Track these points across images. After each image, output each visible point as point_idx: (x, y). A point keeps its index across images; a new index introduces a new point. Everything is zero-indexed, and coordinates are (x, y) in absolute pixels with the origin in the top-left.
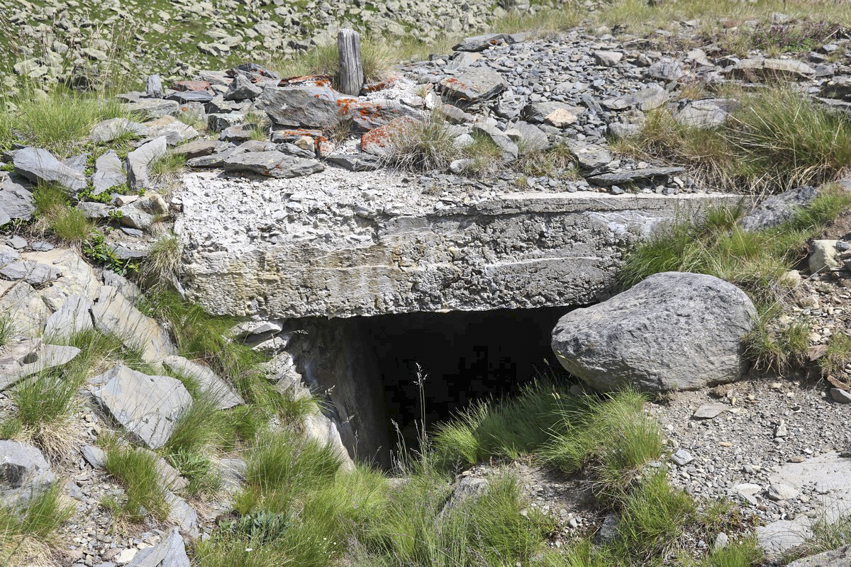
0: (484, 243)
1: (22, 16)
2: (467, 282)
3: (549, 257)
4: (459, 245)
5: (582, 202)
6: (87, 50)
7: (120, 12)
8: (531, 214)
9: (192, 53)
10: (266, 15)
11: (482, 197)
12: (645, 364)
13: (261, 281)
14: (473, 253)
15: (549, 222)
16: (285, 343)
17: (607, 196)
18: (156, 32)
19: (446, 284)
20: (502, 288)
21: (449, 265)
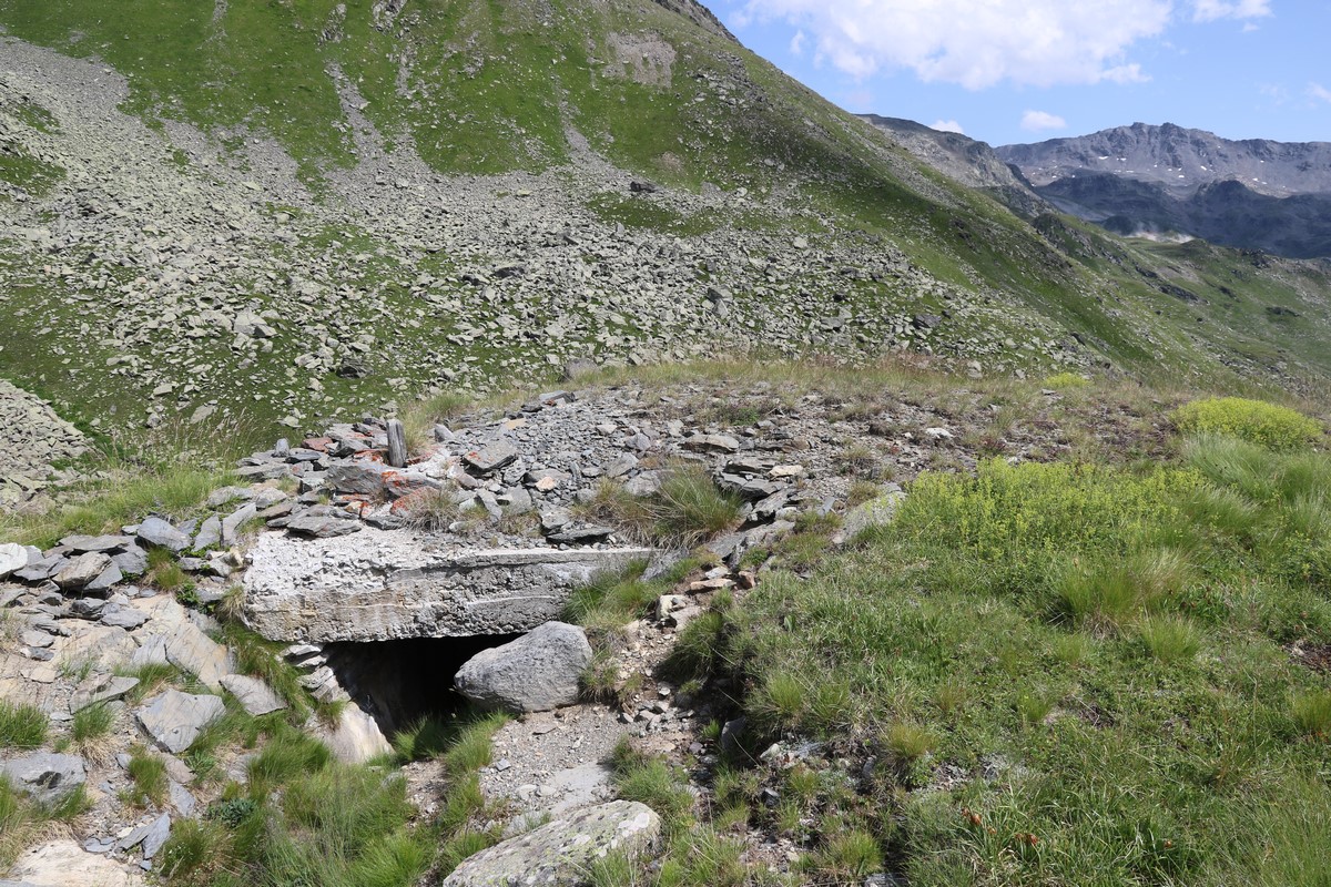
0: (466, 587)
1: (304, 318)
2: (454, 615)
3: (516, 596)
4: (448, 589)
5: (536, 556)
6: (354, 344)
7: (383, 311)
8: (499, 566)
9: (441, 344)
10: (506, 310)
11: (465, 554)
12: (510, 694)
13: (302, 616)
14: (458, 595)
15: (513, 571)
16: (325, 660)
17: (556, 551)
18: (412, 327)
19: (439, 617)
20: (481, 620)
21: (440, 603)
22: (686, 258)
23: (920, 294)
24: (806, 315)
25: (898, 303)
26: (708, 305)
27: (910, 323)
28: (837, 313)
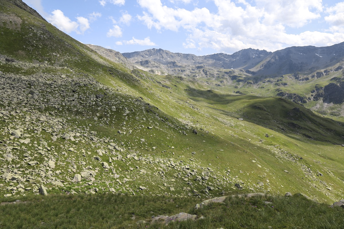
22: (23, 81)
23: (98, 89)
24: (64, 97)
25: (91, 92)
26: (30, 95)
27: (95, 97)
28: (73, 96)
